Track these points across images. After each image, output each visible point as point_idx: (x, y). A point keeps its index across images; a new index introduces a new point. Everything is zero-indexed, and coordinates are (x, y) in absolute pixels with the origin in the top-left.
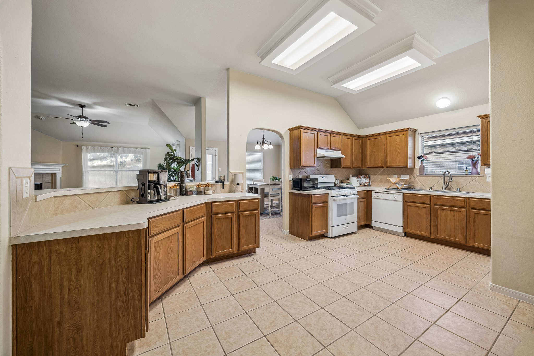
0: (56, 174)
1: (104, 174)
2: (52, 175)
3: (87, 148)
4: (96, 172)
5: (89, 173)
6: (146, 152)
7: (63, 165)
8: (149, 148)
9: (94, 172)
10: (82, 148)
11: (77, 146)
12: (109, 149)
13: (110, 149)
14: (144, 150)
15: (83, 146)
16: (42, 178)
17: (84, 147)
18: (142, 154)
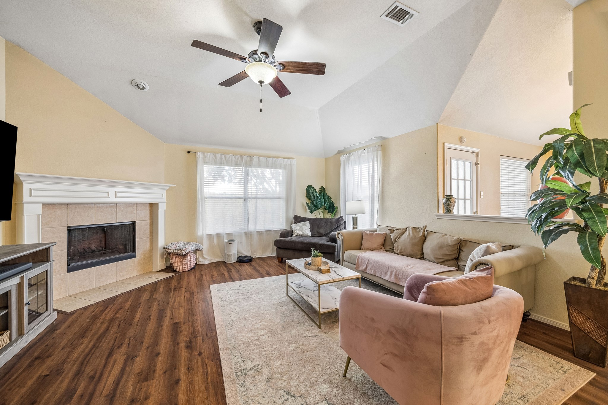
0: (158, 203)
1: (229, 203)
2: (150, 206)
3: (204, 155)
4: (217, 199)
5: (207, 201)
6: (291, 165)
7: (168, 188)
8: (294, 158)
9: (215, 199)
10: (198, 156)
11: (189, 152)
12: (238, 159)
13: (240, 158)
14: (287, 161)
15: (199, 153)
16: (135, 212)
17: (200, 155)
18: (285, 168)
